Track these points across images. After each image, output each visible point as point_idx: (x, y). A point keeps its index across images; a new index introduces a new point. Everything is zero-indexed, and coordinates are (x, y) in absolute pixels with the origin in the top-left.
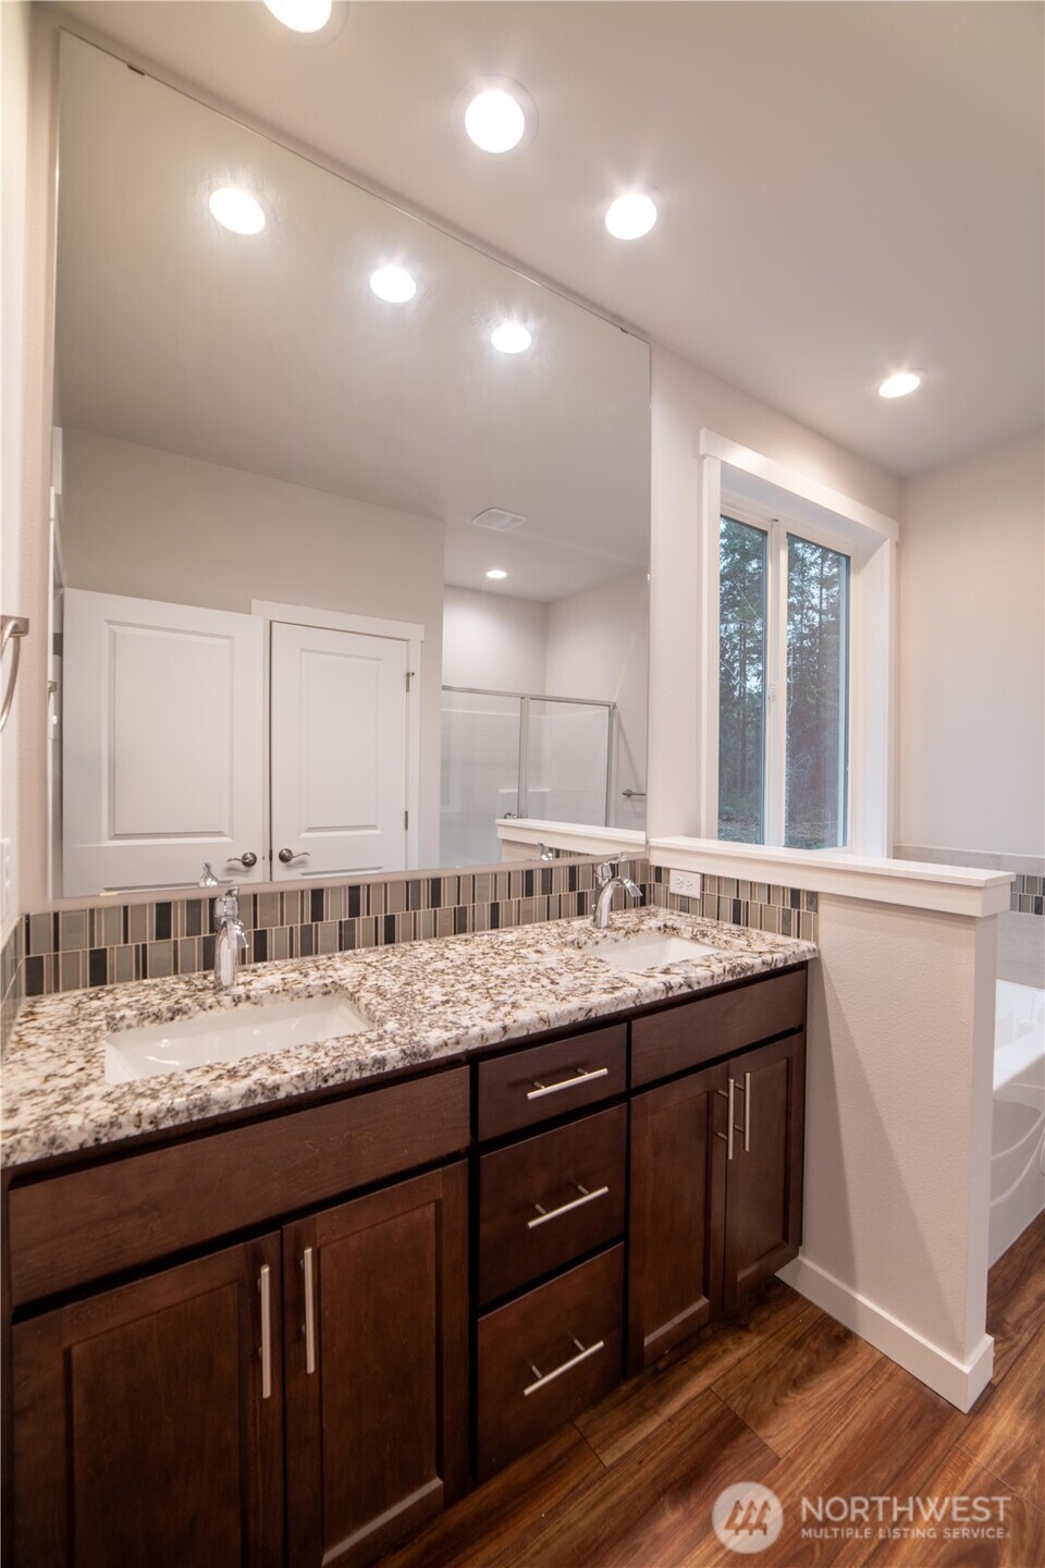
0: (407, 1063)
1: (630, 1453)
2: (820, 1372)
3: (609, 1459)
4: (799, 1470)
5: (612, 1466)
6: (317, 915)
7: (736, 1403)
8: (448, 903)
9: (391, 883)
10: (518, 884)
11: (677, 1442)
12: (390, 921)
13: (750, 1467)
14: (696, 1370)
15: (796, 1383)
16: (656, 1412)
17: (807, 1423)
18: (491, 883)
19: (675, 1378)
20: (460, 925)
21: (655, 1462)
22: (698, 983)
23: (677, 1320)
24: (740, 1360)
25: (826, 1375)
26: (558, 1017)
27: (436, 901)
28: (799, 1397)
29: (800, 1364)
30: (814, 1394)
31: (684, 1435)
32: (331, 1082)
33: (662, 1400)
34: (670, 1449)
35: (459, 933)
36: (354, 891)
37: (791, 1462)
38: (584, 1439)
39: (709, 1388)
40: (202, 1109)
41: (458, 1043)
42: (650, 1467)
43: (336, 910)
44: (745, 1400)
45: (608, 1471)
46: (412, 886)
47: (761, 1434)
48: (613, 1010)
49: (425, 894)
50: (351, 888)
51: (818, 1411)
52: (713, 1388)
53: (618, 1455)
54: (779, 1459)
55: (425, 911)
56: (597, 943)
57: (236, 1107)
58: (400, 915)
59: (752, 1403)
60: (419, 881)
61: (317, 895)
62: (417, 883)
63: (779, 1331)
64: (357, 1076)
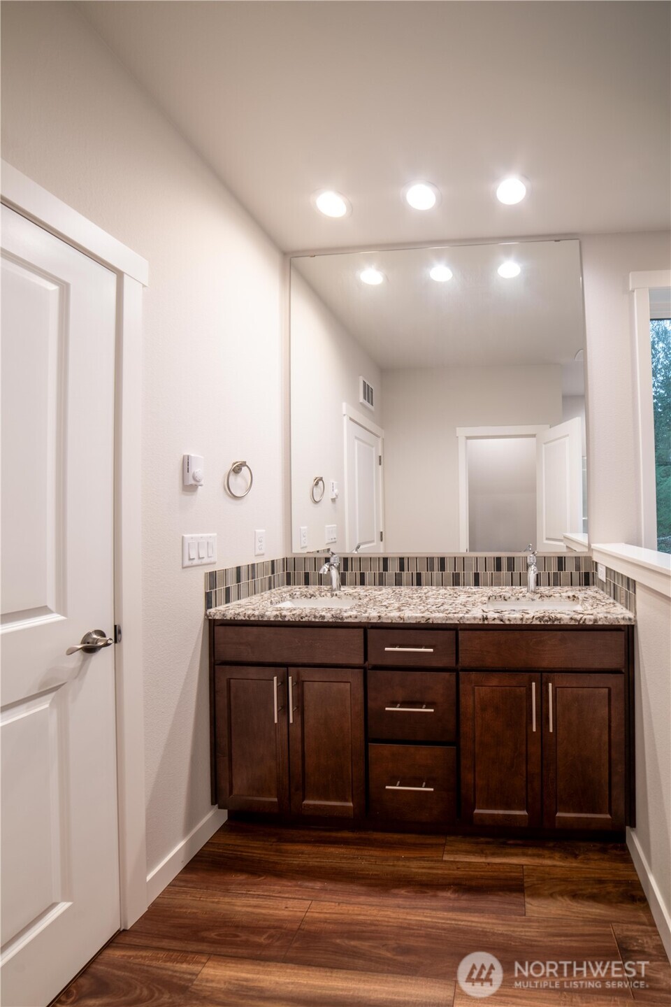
0: (333, 620)
1: (458, 862)
2: (599, 902)
3: (446, 858)
4: (530, 927)
5: (445, 861)
6: (385, 569)
7: (528, 880)
8: (449, 570)
9: (420, 558)
10: (491, 564)
11: (482, 873)
12: (419, 575)
13: (506, 906)
14: (525, 855)
15: (575, 896)
16: (486, 857)
17: (559, 915)
18: (474, 562)
19: (508, 851)
20: (456, 581)
21: (464, 873)
22: (509, 620)
23: (501, 812)
24: (554, 866)
25: (601, 906)
26: (409, 618)
27: (442, 568)
28: (569, 902)
29: (590, 890)
30: (580, 907)
31: (488, 873)
32: (304, 620)
33: (493, 855)
34: (477, 873)
35: (456, 585)
36: (402, 559)
37: (530, 921)
38: (444, 845)
39: (523, 865)
40: (262, 617)
41: (356, 617)
42: (460, 873)
43: (394, 568)
44: (536, 882)
45: (442, 861)
46: (430, 560)
47: (527, 900)
48: (444, 622)
49: (436, 565)
50: (400, 558)
51: (573, 915)
52: (524, 867)
53: (452, 859)
54: (525, 915)
55: (436, 573)
56: (518, 599)
57: (272, 619)
58: (424, 573)
59: (539, 886)
60: (433, 558)
61: (385, 560)
62: (432, 559)
63: (595, 869)
64: (313, 620)
